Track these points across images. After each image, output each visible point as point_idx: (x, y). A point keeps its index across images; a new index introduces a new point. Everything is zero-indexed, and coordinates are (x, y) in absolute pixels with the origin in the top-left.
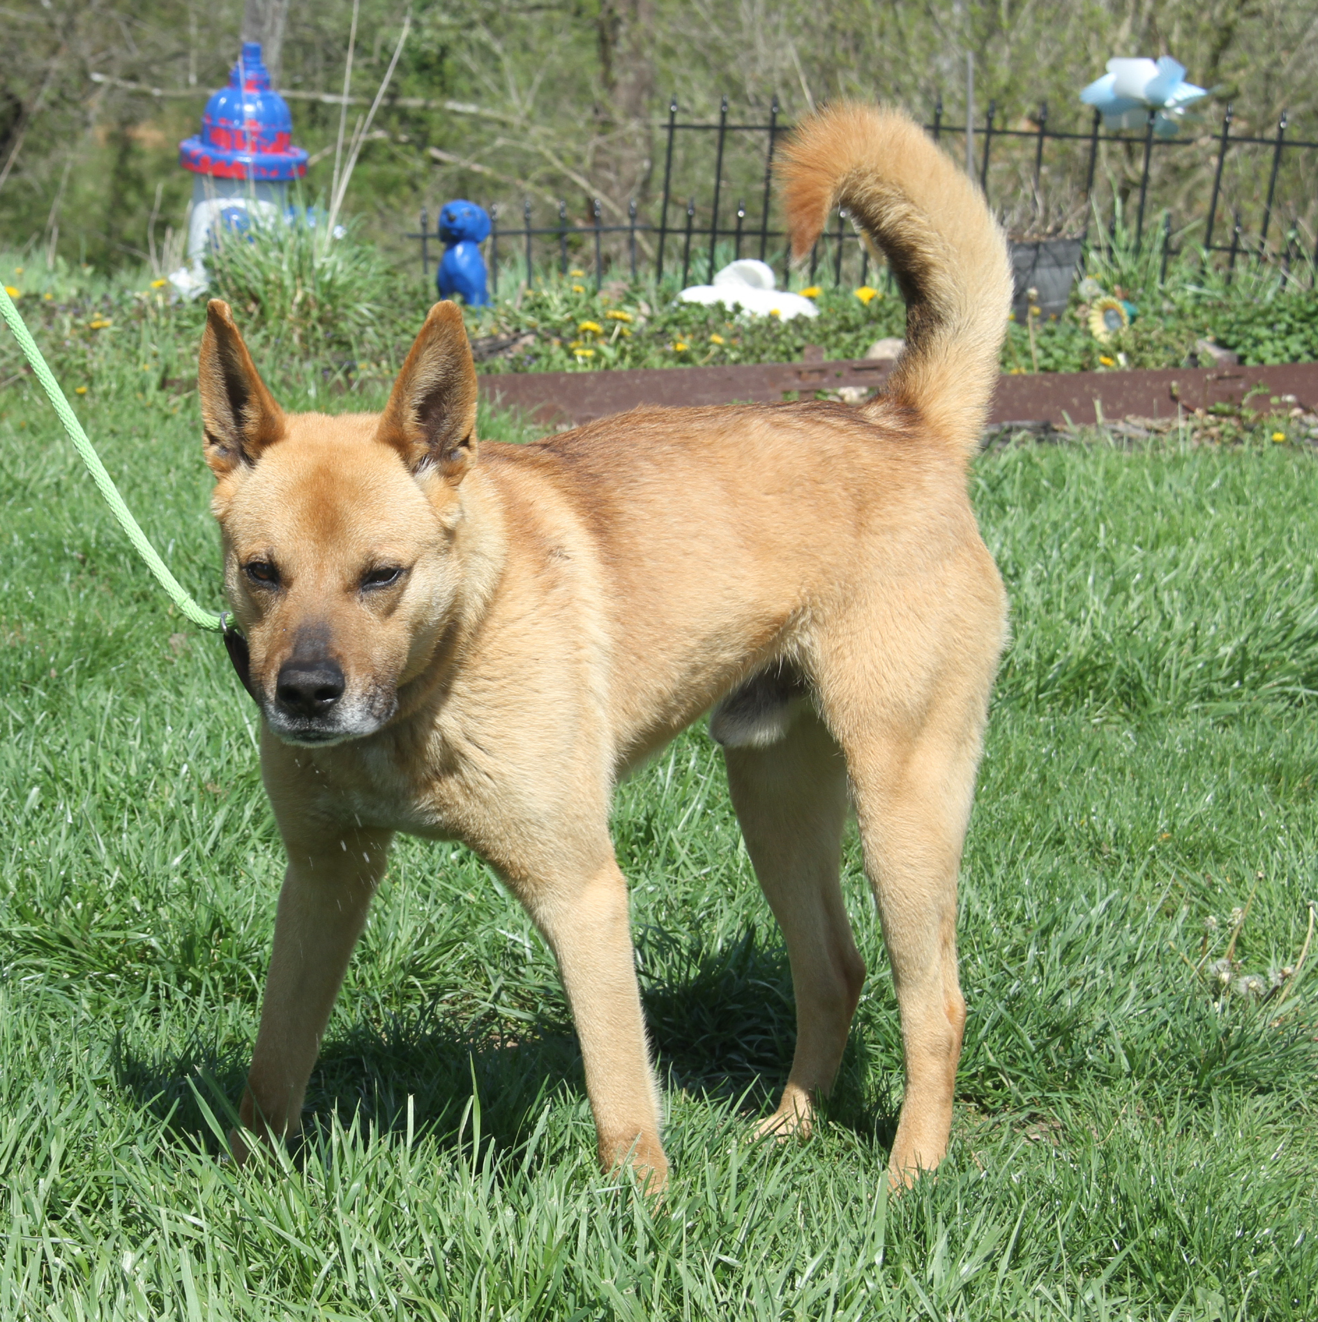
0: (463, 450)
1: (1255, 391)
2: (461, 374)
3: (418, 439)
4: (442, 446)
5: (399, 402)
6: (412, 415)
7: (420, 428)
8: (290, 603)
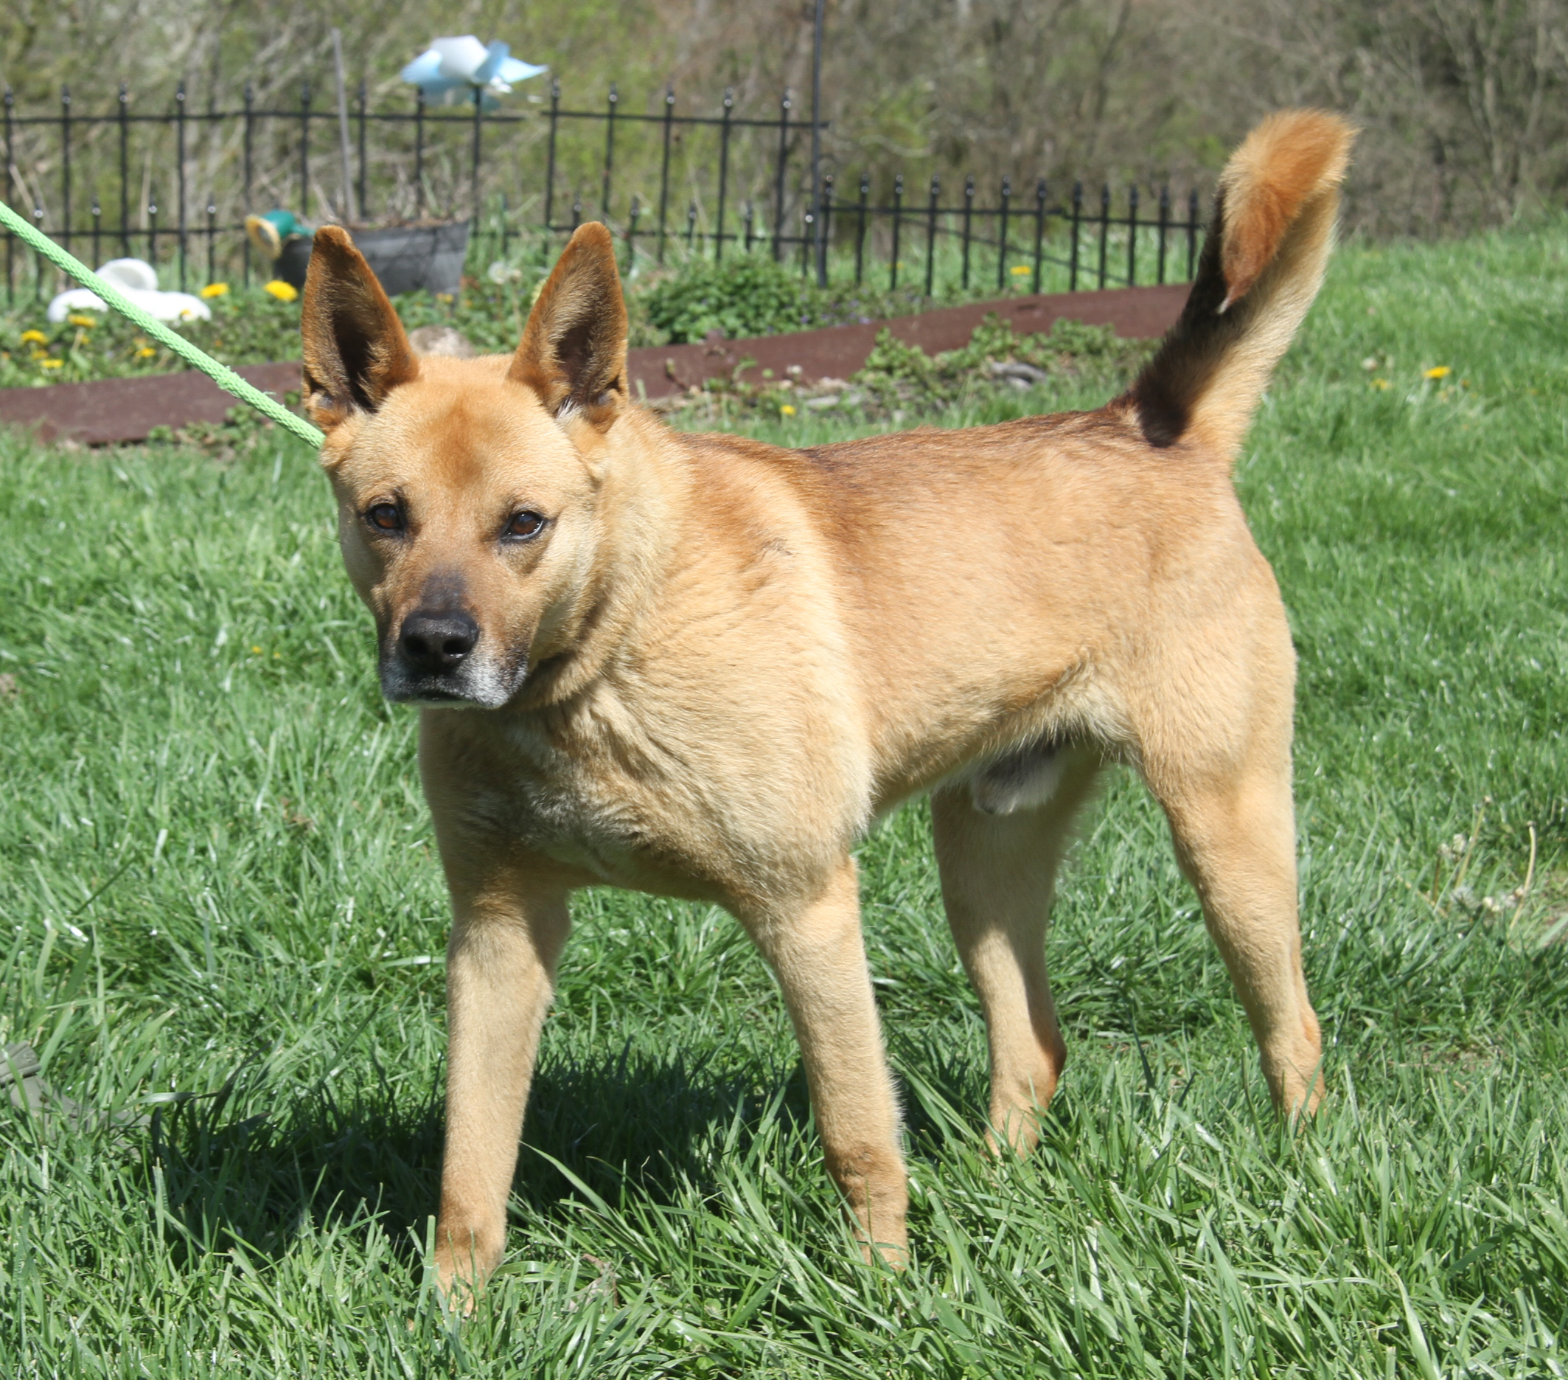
0: (612, 392)
1: (743, 365)
2: (609, 307)
3: (558, 379)
4: (587, 389)
5: (535, 336)
6: (549, 352)
7: (560, 366)
8: (417, 552)
